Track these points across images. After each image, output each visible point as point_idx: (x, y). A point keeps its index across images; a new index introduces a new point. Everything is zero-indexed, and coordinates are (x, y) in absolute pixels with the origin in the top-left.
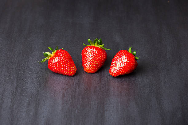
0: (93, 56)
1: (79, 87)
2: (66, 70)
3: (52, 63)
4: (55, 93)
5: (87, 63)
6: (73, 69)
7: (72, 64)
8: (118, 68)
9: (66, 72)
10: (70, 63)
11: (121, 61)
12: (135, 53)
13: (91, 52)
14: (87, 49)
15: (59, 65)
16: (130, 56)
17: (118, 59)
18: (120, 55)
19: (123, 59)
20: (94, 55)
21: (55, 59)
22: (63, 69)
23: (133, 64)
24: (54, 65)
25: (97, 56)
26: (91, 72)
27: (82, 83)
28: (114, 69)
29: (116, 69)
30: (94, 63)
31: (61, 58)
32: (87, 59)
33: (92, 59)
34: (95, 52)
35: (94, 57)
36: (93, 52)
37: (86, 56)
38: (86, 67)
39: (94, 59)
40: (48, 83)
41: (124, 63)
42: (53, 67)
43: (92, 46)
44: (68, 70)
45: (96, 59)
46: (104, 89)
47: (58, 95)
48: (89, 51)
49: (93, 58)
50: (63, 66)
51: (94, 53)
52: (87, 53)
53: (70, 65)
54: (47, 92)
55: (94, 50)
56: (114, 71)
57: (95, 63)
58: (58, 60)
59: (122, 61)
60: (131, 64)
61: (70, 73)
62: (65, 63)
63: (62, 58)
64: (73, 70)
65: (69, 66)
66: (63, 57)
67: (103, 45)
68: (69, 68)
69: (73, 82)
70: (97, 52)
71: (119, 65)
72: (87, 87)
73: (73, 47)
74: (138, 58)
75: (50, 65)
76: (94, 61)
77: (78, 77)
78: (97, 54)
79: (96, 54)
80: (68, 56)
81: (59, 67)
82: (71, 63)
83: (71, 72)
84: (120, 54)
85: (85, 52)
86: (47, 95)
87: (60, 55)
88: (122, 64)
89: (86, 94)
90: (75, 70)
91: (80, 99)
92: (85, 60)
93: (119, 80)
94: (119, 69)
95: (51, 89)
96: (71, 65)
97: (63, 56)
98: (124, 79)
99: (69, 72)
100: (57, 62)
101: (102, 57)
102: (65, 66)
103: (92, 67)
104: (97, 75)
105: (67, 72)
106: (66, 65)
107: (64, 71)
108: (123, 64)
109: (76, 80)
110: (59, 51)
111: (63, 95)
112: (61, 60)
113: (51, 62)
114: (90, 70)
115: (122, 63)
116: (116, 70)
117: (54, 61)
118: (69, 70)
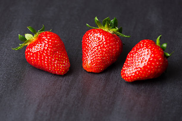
0: (97, 46)
1: (68, 94)
2: (52, 66)
3: (31, 52)
4: (26, 101)
5: (87, 57)
6: (64, 64)
7: (63, 56)
8: (134, 69)
9: (51, 69)
10: (59, 55)
11: (139, 58)
12: (165, 45)
13: (96, 39)
14: (91, 34)
15: (41, 57)
16: (156, 51)
17: (137, 54)
18: (141, 48)
19: (143, 54)
20: (99, 45)
21: (36, 47)
22: (48, 64)
23: (159, 64)
24: (33, 56)
25: (104, 47)
26: (93, 71)
27: (74, 88)
28: (128, 70)
29: (131, 69)
30: (98, 57)
31: (45, 46)
32: (88, 50)
33: (95, 51)
34: (103, 39)
35: (99, 47)
36: (99, 39)
37: (88, 44)
38: (85, 63)
39: (99, 51)
40: (22, 83)
41: (144, 61)
42: (32, 58)
43: (98, 30)
44: (54, 66)
45: (103, 51)
46: (107, 101)
47: (31, 105)
48: (93, 38)
49: (98, 49)
50: (48, 59)
51: (100, 41)
52: (89, 39)
53: (59, 58)
54: (16, 98)
55: (101, 37)
56: (128, 73)
57: (100, 57)
58: (40, 49)
59: (142, 58)
60: (156, 64)
61: (58, 71)
62: (51, 54)
63: (47, 45)
64: (63, 67)
65: (58, 60)
66: (49, 45)
67: (117, 29)
68: (58, 63)
69: (61, 86)
70: (104, 40)
71: (137, 64)
72: (80, 96)
73: (77, 27)
74: (168, 55)
75: (28, 55)
76: (100, 54)
77: (71, 78)
78: (105, 43)
79: (103, 43)
80: (57, 43)
81: (41, 60)
82: (61, 55)
83: (60, 68)
84: (140, 46)
85: (87, 39)
86: (14, 104)
87: (44, 40)
88: (141, 63)
89: (76, 107)
90: (67, 66)
91: (64, 115)
92: (85, 51)
93: (135, 87)
94: (136, 70)
95: (22, 94)
96: (61, 58)
97: (48, 42)
98: (143, 87)
99: (57, 68)
100: (37, 52)
101: (113, 48)
102: (51, 59)
103: (94, 63)
104: (102, 76)
105: (54, 69)
106: (52, 57)
107: (48, 66)
108: (143, 63)
109: (67, 83)
110: (44, 34)
111: (38, 106)
112: (44, 49)
113: (29, 51)
114: (91, 68)
115: (142, 61)
116: (131, 72)
117: (34, 50)
118: (57, 66)
